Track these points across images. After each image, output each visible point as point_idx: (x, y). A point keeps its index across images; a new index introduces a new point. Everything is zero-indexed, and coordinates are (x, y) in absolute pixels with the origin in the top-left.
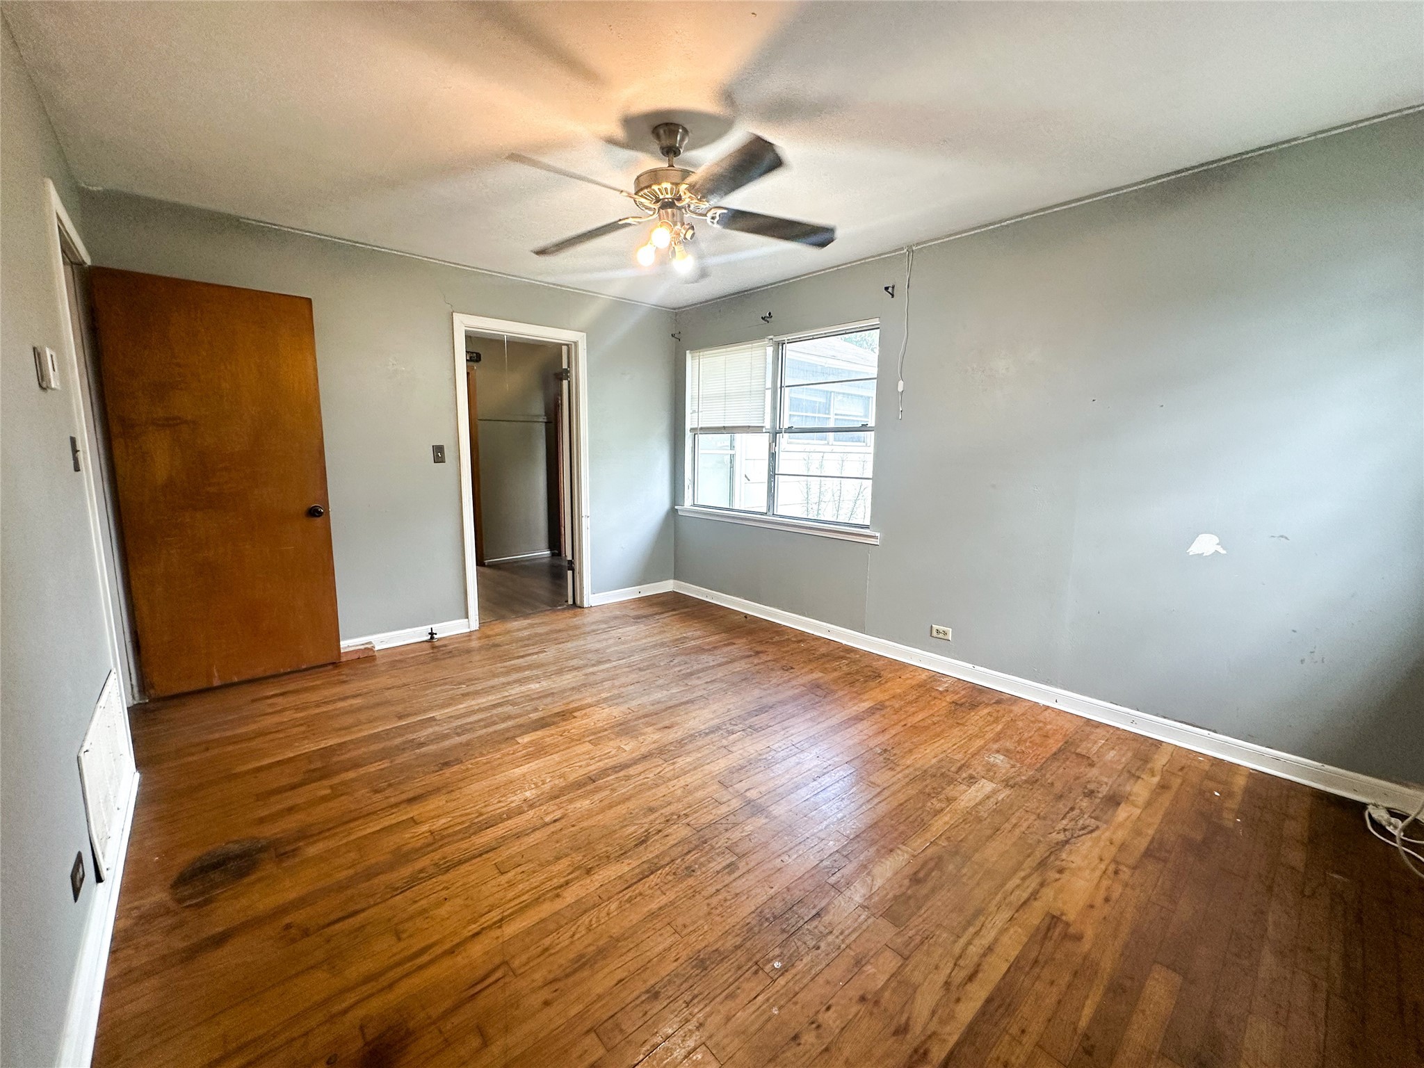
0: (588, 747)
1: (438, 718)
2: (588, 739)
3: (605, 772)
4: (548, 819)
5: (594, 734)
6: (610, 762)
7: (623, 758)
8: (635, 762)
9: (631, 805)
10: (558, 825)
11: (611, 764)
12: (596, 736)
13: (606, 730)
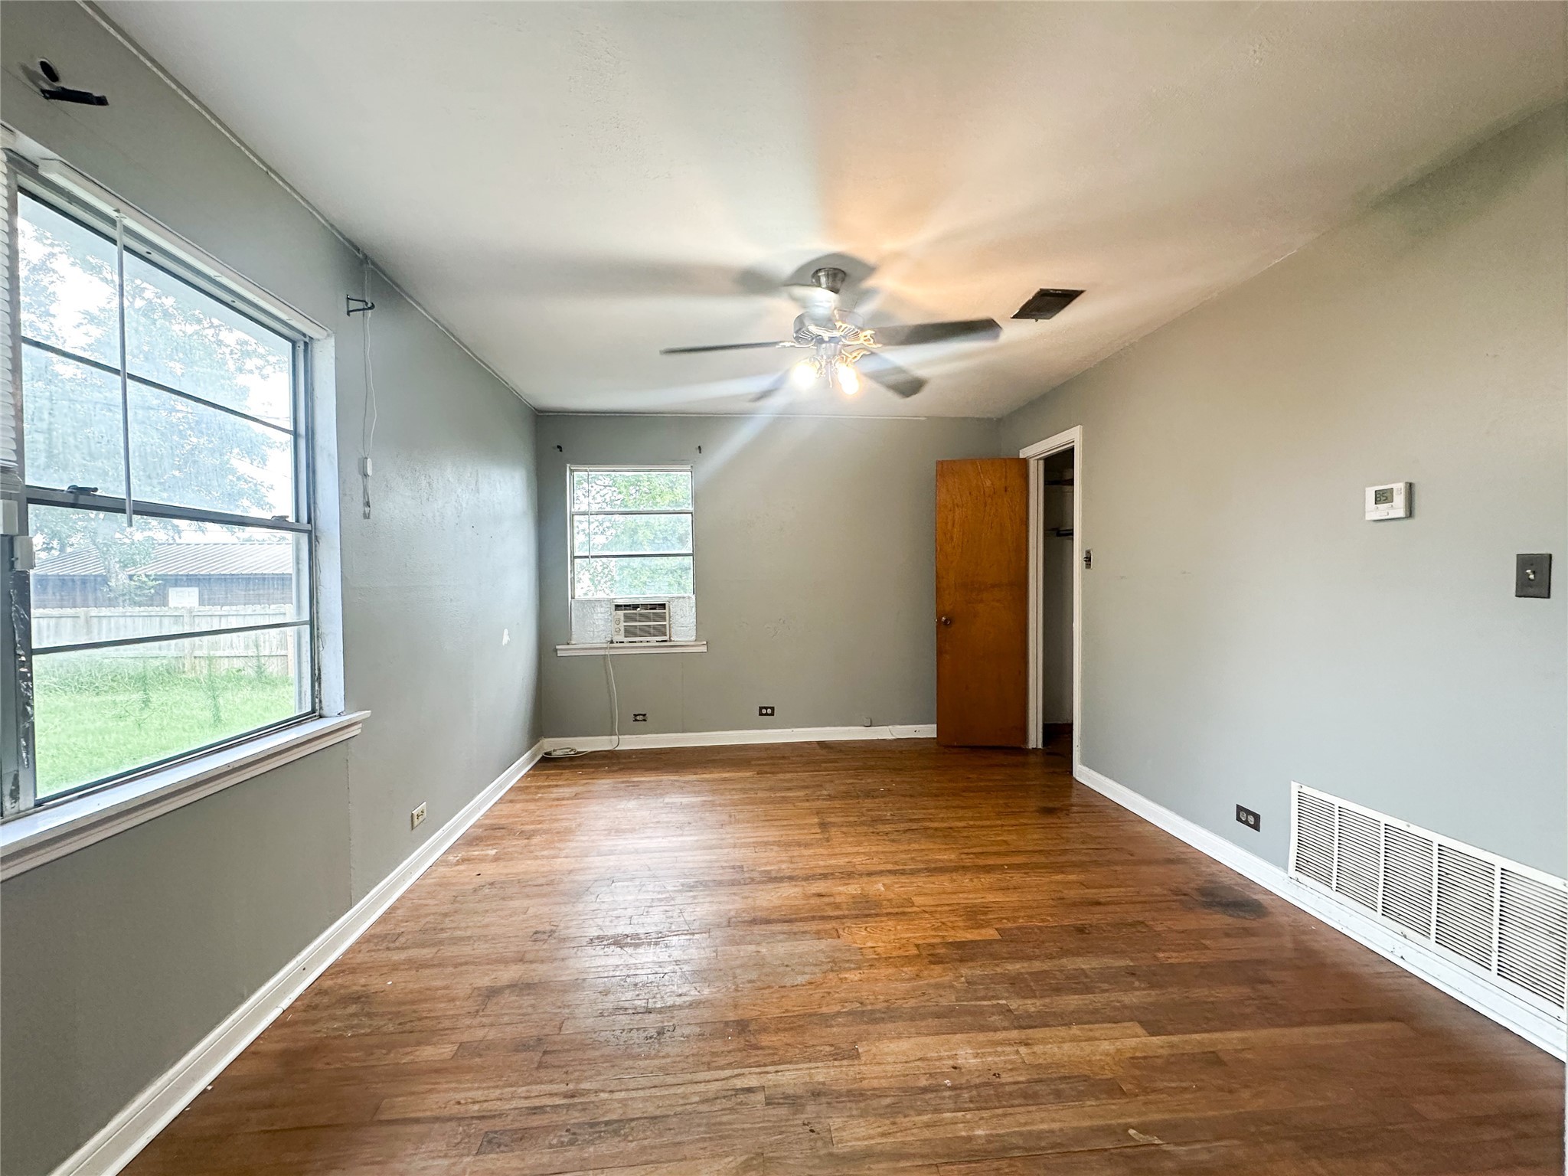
0: (918, 900)
1: (1140, 1030)
2: (915, 909)
3: (913, 873)
4: (972, 856)
5: (904, 913)
6: (903, 879)
7: (888, 880)
8: (881, 873)
9: (906, 847)
10: (966, 851)
11: (903, 877)
12: (902, 912)
13: (888, 914)
